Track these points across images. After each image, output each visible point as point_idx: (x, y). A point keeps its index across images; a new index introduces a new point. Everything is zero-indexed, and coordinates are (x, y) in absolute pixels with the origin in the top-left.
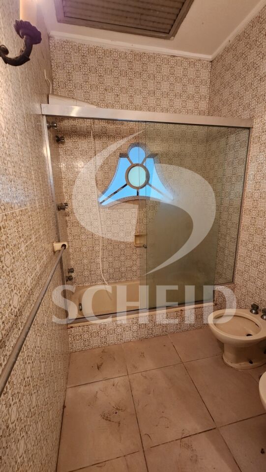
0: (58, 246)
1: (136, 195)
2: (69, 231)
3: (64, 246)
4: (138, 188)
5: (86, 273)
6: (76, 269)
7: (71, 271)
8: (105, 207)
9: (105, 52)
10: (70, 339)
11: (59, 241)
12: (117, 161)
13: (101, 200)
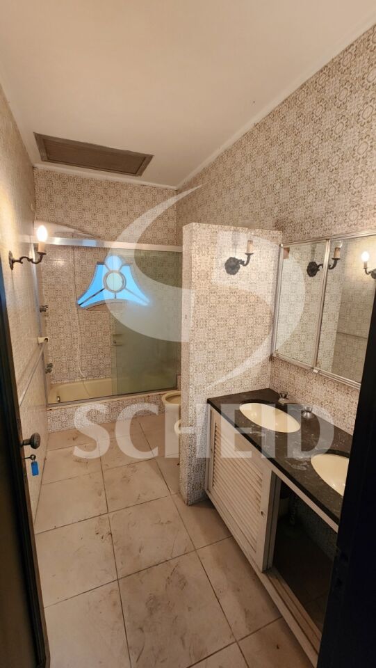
0: (41, 340)
1: (113, 298)
2: (47, 330)
3: (47, 339)
4: (115, 292)
5: (65, 370)
6: (54, 366)
7: (50, 366)
8: (83, 309)
9: (83, 181)
10: (49, 420)
11: (41, 336)
12: (95, 269)
13: (79, 302)
